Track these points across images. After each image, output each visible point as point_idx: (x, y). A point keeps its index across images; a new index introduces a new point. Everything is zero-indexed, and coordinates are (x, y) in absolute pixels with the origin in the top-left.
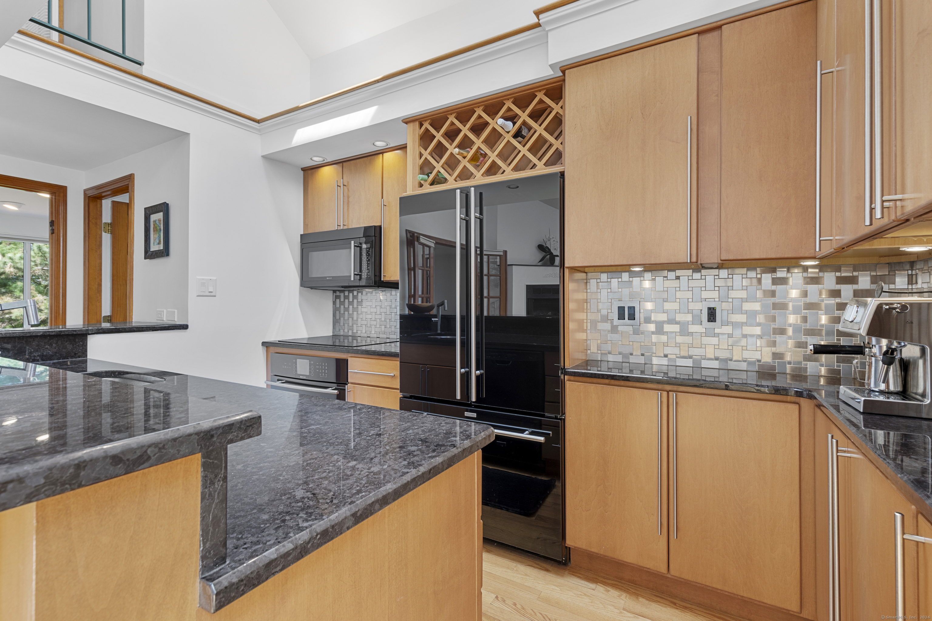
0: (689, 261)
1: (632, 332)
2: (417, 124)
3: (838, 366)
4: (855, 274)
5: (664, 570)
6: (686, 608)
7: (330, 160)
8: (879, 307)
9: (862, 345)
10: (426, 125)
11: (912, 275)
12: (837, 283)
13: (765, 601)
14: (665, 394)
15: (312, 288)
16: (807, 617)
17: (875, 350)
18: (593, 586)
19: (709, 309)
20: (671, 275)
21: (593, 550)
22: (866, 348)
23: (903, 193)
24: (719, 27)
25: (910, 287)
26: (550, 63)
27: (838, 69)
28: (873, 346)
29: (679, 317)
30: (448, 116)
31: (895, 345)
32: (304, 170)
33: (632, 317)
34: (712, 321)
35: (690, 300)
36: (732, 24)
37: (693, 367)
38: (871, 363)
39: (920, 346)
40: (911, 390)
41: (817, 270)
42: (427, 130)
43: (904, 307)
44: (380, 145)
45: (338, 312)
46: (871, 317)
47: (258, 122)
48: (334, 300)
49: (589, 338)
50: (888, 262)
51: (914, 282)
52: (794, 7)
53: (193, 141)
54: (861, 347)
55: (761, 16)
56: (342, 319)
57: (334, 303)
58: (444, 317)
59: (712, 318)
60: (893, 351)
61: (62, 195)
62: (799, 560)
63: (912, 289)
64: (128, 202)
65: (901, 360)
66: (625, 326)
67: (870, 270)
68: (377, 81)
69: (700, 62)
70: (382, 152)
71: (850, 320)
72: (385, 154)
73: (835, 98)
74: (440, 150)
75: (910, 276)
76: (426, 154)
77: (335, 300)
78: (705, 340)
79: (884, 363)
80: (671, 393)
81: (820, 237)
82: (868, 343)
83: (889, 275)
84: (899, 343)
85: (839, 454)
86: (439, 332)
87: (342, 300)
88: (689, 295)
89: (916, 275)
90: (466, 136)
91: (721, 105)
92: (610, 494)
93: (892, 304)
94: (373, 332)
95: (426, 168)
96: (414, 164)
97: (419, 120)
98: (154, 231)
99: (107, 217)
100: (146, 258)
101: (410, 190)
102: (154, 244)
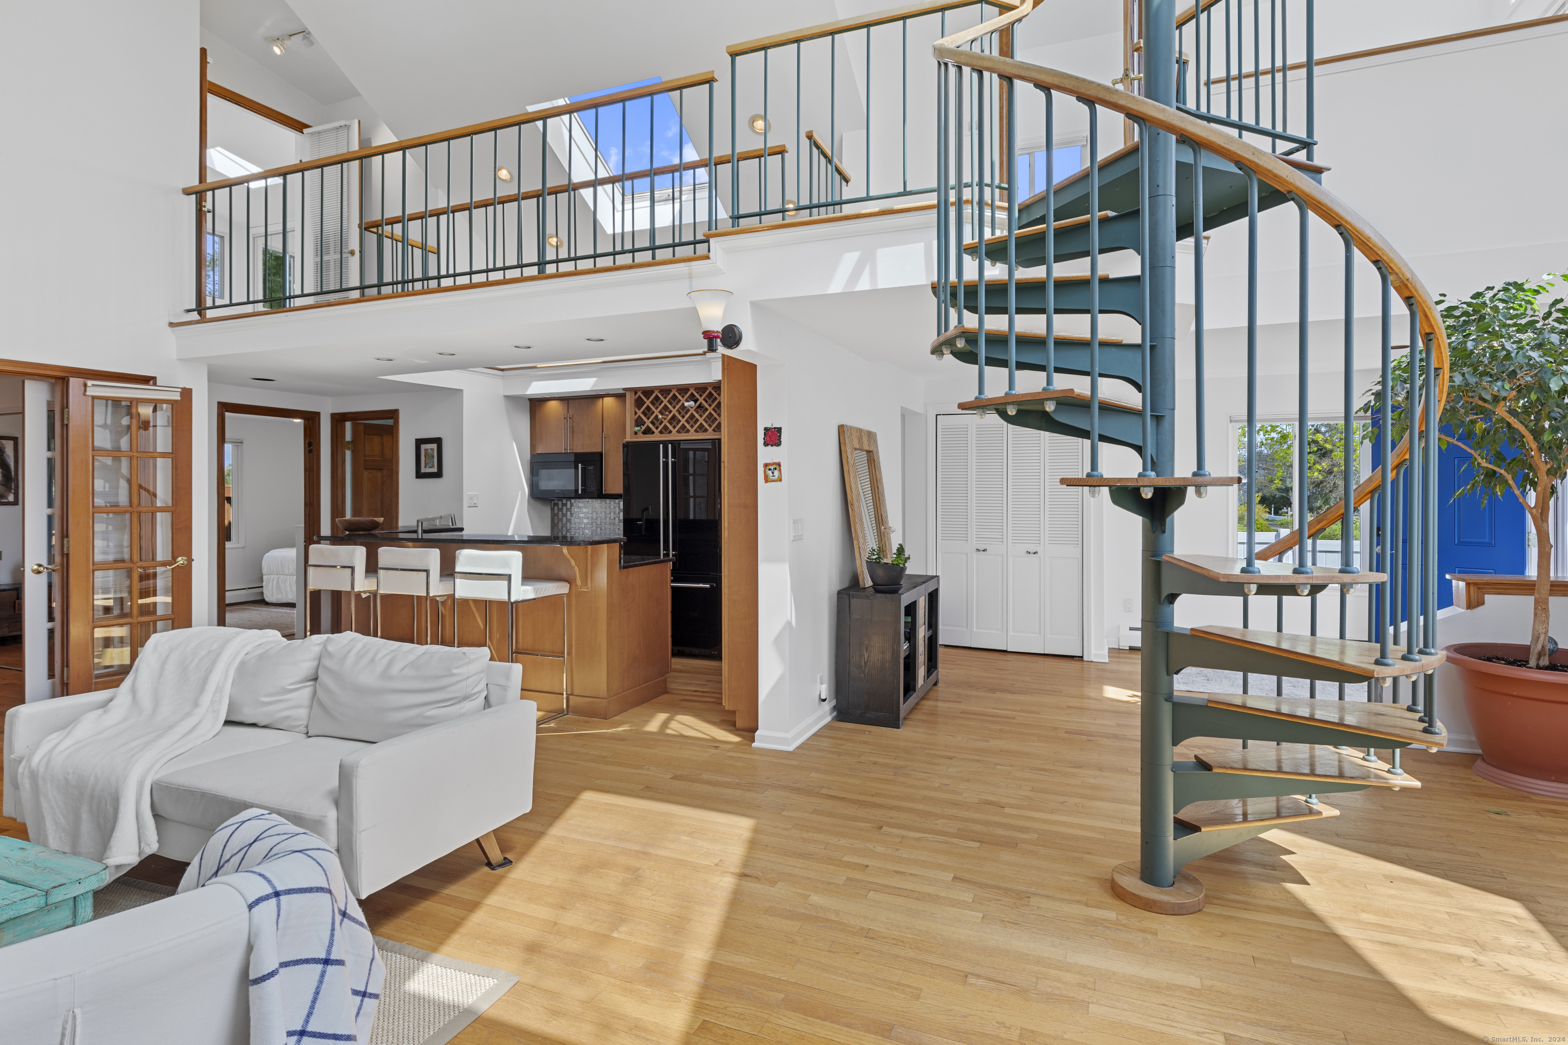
2: (633, 392)
10: (639, 394)
15: (540, 500)
30: (654, 391)
32: (530, 402)
42: (639, 396)
45: (556, 518)
47: (502, 370)
48: (552, 507)
53: (466, 394)
56: (560, 523)
57: (552, 510)
58: (648, 520)
61: (316, 420)
64: (391, 428)
70: (602, 396)
72: (605, 399)
74: (648, 412)
76: (640, 413)
77: (554, 507)
86: (643, 533)
87: (560, 507)
90: (665, 405)
95: (639, 423)
96: (631, 419)
97: (635, 390)
98: (425, 457)
99: (348, 437)
100: (417, 477)
101: (629, 438)
102: (425, 467)
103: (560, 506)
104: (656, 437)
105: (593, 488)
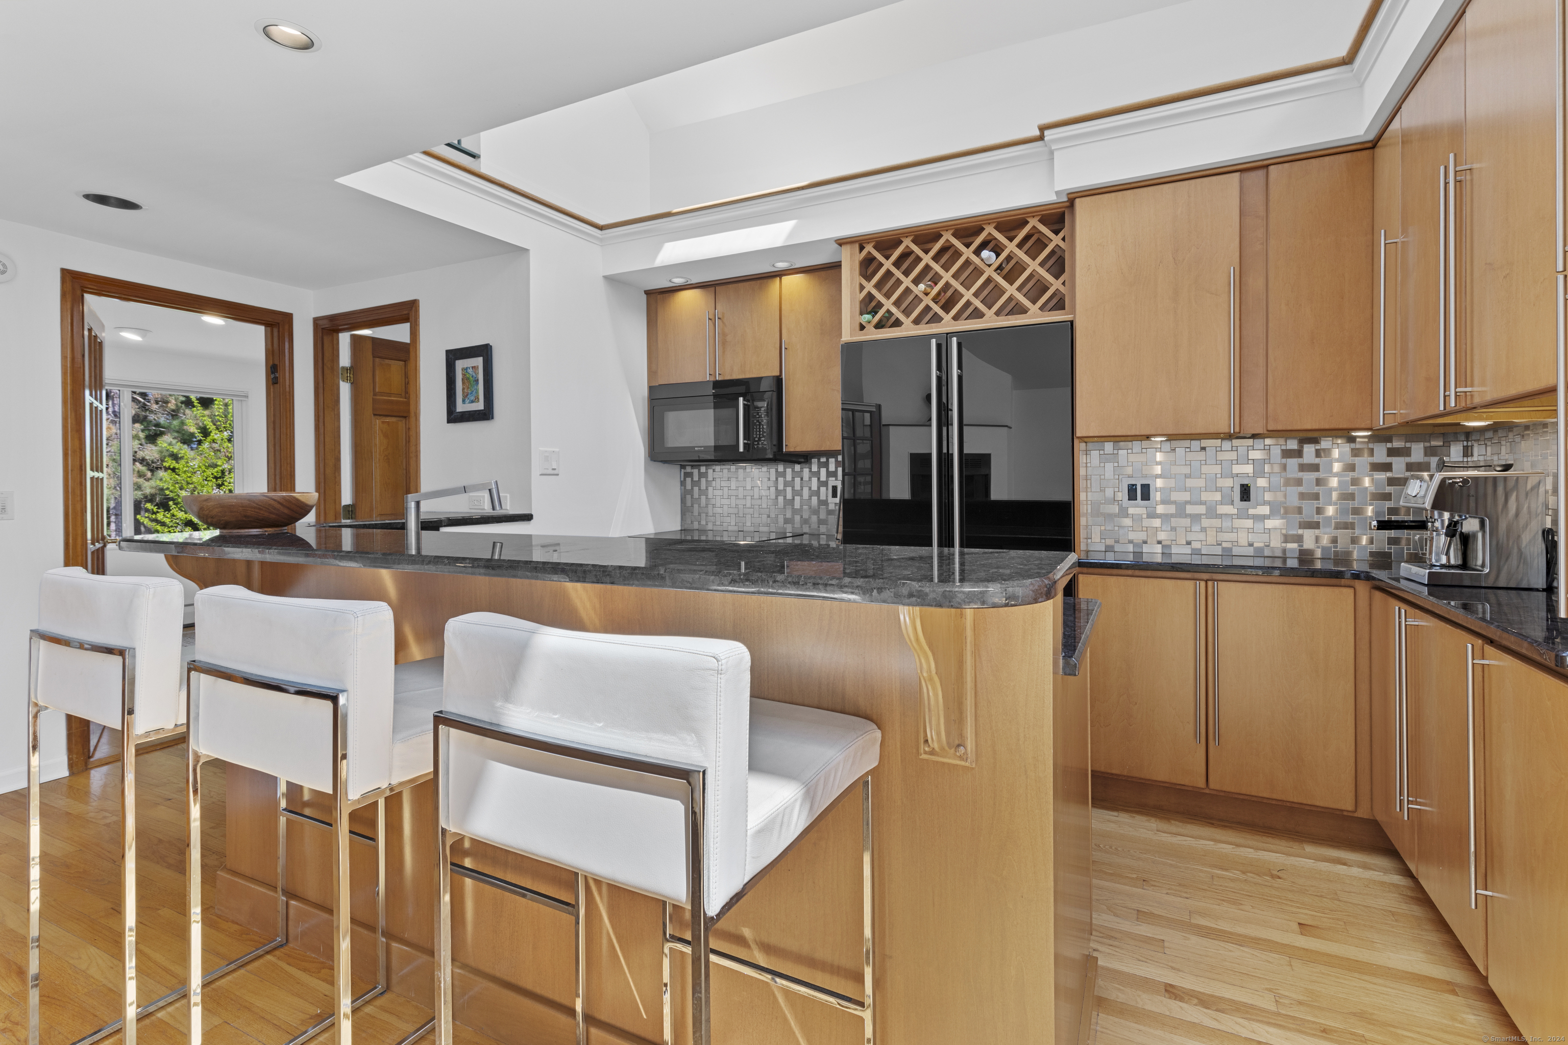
0: (1232, 432)
1: (1145, 516)
2: (857, 246)
3: (1389, 548)
4: (1408, 445)
5: (1201, 783)
6: (1225, 826)
7: (695, 280)
8: (1443, 481)
9: (1425, 519)
10: (869, 248)
11: (1467, 446)
12: (1389, 455)
13: (1318, 804)
14: (1203, 584)
15: (665, 462)
16: (1362, 816)
17: (1438, 524)
18: (1115, 814)
19: (1242, 486)
20: (1196, 445)
21: (1114, 772)
22: (1429, 522)
23: (1472, 386)
24: (1267, 166)
25: (1465, 459)
26: (1056, 189)
27: (1403, 240)
28: (1435, 520)
29: (1205, 496)
30: (902, 239)
31: (1457, 518)
32: (648, 293)
33: (1146, 496)
34: (1245, 501)
35: (1219, 476)
36: (1280, 166)
37: (1222, 555)
38: (1433, 538)
39: (1479, 518)
40: (1471, 563)
41: (1367, 440)
42: (869, 255)
43: (1465, 481)
44: (782, 265)
45: (689, 497)
46: (1435, 491)
47: (601, 228)
48: (682, 479)
49: (1090, 523)
50: (1443, 432)
51: (1470, 454)
52: (1349, 155)
53: (534, 261)
54: (1424, 521)
55: (1313, 160)
56: (696, 506)
57: (683, 483)
59: (1245, 497)
60: (1456, 523)
61: (287, 327)
62: (1353, 755)
63: (1467, 461)
64: (408, 341)
65: (1462, 534)
66: (1137, 508)
67: (1424, 441)
68: (803, 188)
69: (1242, 203)
70: (780, 274)
71: (1414, 495)
72: (784, 278)
73: (1399, 270)
74: (890, 283)
75: (1466, 448)
76: (870, 287)
77: (685, 479)
78: (1238, 523)
79: (1447, 535)
80: (1210, 583)
81: (1384, 410)
82: (1431, 517)
83: (1443, 446)
84: (1460, 516)
85: (1407, 623)
88: (1217, 469)
89: (1472, 446)
90: (927, 265)
91: (1267, 255)
92: (1136, 704)
93: (1455, 478)
94: (748, 524)
95: (869, 305)
96: (852, 300)
97: (860, 242)
98: (463, 383)
99: (345, 359)
100: (450, 421)
101: (848, 335)
102: (464, 401)
103: (696, 478)
104: (908, 329)
105: (765, 443)
